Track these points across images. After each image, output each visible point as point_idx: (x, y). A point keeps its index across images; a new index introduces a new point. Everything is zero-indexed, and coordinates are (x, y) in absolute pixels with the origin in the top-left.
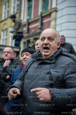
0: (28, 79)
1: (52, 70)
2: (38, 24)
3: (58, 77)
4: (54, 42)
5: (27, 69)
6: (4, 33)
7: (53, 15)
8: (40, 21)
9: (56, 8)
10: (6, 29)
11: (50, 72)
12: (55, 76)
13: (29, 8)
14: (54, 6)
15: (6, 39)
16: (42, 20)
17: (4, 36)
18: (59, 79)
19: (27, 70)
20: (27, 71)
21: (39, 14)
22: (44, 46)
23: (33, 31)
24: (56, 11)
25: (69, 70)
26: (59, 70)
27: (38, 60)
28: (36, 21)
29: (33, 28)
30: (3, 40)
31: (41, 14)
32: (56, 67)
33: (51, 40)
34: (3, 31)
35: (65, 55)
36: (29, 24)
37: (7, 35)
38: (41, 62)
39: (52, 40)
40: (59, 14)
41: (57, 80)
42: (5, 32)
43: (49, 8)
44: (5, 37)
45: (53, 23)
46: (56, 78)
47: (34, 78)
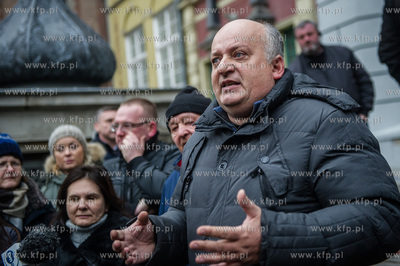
0: (195, 204)
1: (265, 159)
5: (187, 172)
6: (133, 43)
10: (140, 28)
11: (259, 167)
12: (278, 180)
15: (144, 62)
17: (134, 54)
18: (295, 187)
19: (190, 173)
20: (188, 180)
22: (222, 80)
23: (234, 16)
32: (275, 146)
33: (241, 56)
34: (129, 34)
37: (143, 48)
38: (226, 137)
39: (245, 54)
41: (288, 190)
42: (136, 36)
44: (140, 56)
46: (283, 185)
47: (212, 200)
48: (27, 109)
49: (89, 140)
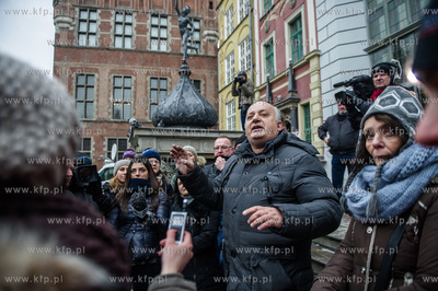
1: (269, 173)
2: (287, 84)
3: (281, 185)
4: (270, 118)
6: (230, 108)
7: (313, 63)
8: (290, 77)
9: (317, 50)
11: (266, 176)
12: (275, 184)
13: (269, 58)
14: (313, 47)
15: (234, 117)
16: (293, 77)
19: (228, 175)
21: (288, 66)
23: (279, 97)
24: (319, 56)
25: (300, 171)
26: (282, 173)
27: (245, 156)
28: (283, 79)
29: (279, 92)
30: (229, 119)
31: (291, 65)
32: (276, 167)
35: (291, 145)
36: (271, 86)
37: (234, 111)
40: (324, 60)
41: (279, 190)
43: (305, 53)
44: (232, 115)
45: (314, 79)
46: (277, 187)
48: (174, 137)
49: (199, 154)
